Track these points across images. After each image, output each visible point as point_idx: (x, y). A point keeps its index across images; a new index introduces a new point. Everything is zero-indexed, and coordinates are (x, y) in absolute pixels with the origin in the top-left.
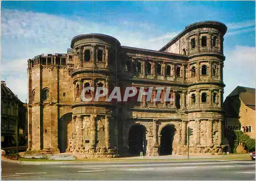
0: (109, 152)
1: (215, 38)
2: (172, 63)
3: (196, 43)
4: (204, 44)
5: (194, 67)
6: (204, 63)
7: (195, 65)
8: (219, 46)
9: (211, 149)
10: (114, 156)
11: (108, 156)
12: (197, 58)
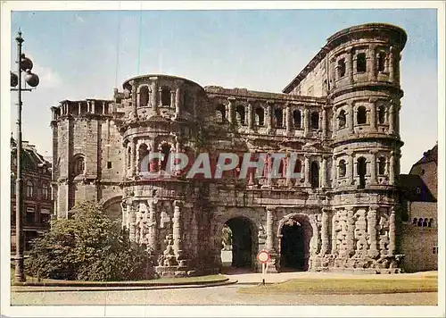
0: (180, 265)
1: (382, 55)
2: (302, 105)
3: (347, 67)
4: (362, 68)
5: (343, 112)
6: (361, 104)
7: (344, 107)
8: (390, 69)
9: (375, 262)
10: (189, 273)
11: (177, 273)
12: (348, 95)
